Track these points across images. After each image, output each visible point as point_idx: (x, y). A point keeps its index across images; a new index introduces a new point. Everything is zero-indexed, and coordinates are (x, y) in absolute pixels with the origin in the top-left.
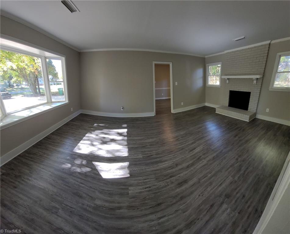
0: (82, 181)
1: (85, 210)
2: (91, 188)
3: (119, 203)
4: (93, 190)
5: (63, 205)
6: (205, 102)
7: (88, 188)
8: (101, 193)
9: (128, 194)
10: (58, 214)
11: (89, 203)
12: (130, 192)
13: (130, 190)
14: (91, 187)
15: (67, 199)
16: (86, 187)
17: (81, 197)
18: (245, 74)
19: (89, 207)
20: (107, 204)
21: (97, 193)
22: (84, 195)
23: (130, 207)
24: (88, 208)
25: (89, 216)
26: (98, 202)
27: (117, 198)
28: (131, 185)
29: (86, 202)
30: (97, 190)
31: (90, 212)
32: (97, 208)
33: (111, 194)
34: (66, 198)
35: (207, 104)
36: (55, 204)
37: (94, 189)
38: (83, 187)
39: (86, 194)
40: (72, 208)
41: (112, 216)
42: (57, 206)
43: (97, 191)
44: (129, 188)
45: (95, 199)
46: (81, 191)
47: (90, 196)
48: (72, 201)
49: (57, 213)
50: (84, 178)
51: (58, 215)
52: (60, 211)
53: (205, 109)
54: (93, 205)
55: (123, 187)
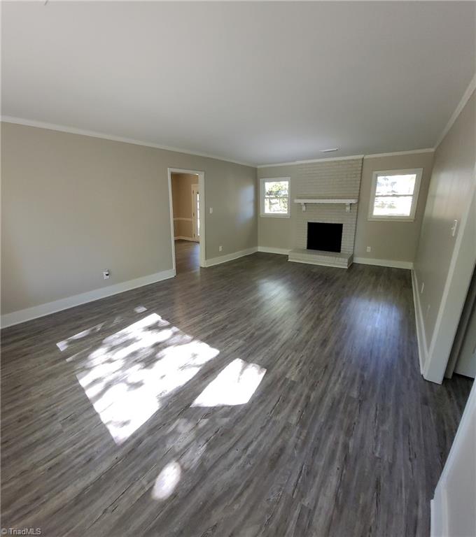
0: (241, 446)
1: (305, 443)
2: (265, 427)
3: (301, 395)
4: (271, 423)
5: (294, 497)
6: (257, 245)
7: (264, 433)
8: (278, 413)
9: (294, 382)
10: (312, 509)
11: (295, 435)
12: (293, 379)
13: (290, 377)
14: (263, 428)
15: (282, 485)
16: (259, 438)
17: (282, 450)
18: (332, 198)
19: (300, 435)
20: (299, 409)
21: (279, 418)
22: (279, 443)
23: (313, 388)
24: (302, 437)
25: (313, 436)
26: (294, 419)
27: (293, 396)
28: (284, 373)
29: (292, 440)
30: (271, 418)
31: (308, 433)
32: (302, 423)
33: (285, 400)
34: (280, 490)
35: (260, 249)
36: (292, 522)
37: (268, 421)
38: (260, 445)
39: (276, 440)
40: (301, 472)
41: (315, 409)
42: (296, 513)
43: (273, 419)
44: (287, 377)
45: (288, 423)
46: (269, 450)
47: (282, 431)
48: (289, 473)
49: (310, 510)
50: (233, 440)
51: (315, 507)
52: (306, 504)
53: (258, 257)
54: (298, 428)
55: (281, 383)
